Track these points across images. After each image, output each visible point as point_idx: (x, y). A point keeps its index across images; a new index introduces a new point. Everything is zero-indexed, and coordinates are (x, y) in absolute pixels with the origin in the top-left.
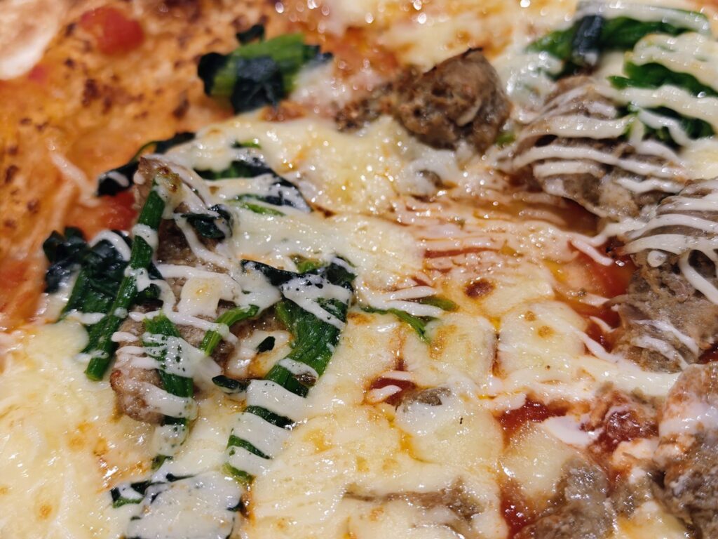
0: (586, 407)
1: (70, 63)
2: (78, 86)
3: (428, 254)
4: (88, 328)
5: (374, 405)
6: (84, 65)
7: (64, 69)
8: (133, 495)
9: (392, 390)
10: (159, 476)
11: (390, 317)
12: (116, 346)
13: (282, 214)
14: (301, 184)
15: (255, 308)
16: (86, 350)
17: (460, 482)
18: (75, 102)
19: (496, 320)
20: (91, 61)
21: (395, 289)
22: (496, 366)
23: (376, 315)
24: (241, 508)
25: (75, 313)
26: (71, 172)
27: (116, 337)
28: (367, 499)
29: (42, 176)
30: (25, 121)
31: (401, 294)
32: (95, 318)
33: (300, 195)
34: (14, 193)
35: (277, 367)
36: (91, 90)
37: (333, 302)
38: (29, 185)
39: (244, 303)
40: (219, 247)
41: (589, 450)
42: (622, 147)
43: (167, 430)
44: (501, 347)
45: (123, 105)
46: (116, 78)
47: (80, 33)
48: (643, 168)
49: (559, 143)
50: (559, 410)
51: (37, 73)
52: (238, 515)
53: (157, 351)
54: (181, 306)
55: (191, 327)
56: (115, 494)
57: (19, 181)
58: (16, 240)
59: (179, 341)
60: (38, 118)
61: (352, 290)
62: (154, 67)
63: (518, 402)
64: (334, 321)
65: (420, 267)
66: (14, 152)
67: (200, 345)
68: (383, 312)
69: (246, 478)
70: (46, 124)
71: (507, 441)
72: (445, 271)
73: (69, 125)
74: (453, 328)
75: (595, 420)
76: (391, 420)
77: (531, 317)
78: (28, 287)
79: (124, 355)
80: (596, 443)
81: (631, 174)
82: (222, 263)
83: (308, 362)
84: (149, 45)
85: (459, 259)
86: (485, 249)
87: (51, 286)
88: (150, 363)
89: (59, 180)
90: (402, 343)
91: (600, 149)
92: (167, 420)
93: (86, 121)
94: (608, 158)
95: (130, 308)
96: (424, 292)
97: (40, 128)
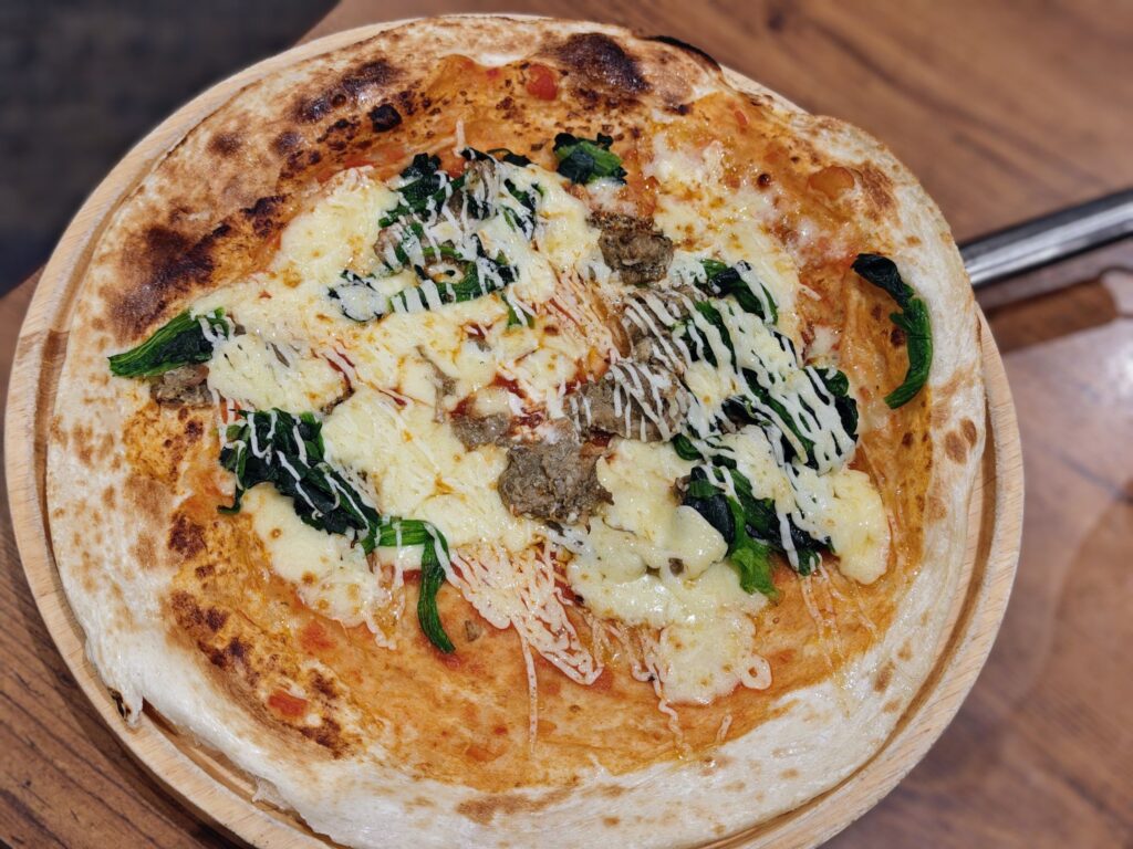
0: (531, 403)
1: (508, 83)
2: (502, 97)
3: (552, 302)
4: (399, 204)
5: (463, 330)
6: (513, 89)
7: (503, 83)
8: (350, 277)
9: (475, 332)
10: (365, 280)
11: (507, 308)
12: (397, 221)
13: (514, 230)
14: (540, 226)
15: (461, 255)
16: (388, 212)
17: (458, 380)
18: (494, 103)
19: (542, 346)
20: (518, 90)
21: (522, 300)
22: (518, 361)
23: (503, 303)
24: (380, 317)
25: (401, 194)
26: (460, 133)
27: (401, 217)
28: (422, 355)
29: (446, 124)
30: (464, 93)
31: (521, 304)
32: (405, 203)
33: (533, 230)
34: (428, 121)
35: (444, 284)
36: (506, 104)
37: (492, 281)
38: (438, 123)
39: (459, 250)
40: (472, 220)
41: (515, 417)
42: (667, 332)
43: (385, 267)
44: (530, 356)
45: (515, 122)
46: (523, 107)
47: (526, 72)
48: (669, 349)
49: (644, 307)
50: (521, 395)
51: (494, 73)
52: (376, 317)
53: (406, 236)
54: (433, 229)
55: (428, 239)
56: (346, 272)
57: (436, 118)
58: (411, 142)
59: (417, 240)
60: (470, 97)
61: (506, 284)
62: (547, 116)
63: (510, 378)
64: (484, 289)
65: (542, 302)
66: (446, 103)
67: (424, 249)
68: (508, 304)
69: (392, 310)
70: (471, 102)
71: (489, 386)
72: (549, 313)
73: (481, 111)
74: (522, 333)
75: (529, 410)
76: (462, 340)
77: (554, 357)
78: (394, 167)
79: (396, 226)
80: (520, 418)
81: (661, 347)
82: (467, 227)
83: (457, 294)
84: (555, 103)
85: (560, 314)
86: (573, 320)
87: (404, 174)
88: (400, 238)
89: (453, 132)
90: (499, 320)
91: (656, 324)
92: (386, 264)
93: (492, 115)
94: (656, 330)
95: (416, 212)
96: (531, 312)
97: (467, 102)
